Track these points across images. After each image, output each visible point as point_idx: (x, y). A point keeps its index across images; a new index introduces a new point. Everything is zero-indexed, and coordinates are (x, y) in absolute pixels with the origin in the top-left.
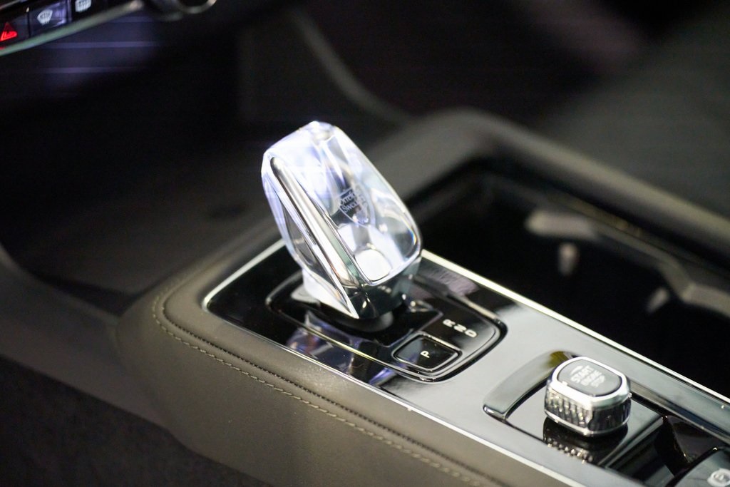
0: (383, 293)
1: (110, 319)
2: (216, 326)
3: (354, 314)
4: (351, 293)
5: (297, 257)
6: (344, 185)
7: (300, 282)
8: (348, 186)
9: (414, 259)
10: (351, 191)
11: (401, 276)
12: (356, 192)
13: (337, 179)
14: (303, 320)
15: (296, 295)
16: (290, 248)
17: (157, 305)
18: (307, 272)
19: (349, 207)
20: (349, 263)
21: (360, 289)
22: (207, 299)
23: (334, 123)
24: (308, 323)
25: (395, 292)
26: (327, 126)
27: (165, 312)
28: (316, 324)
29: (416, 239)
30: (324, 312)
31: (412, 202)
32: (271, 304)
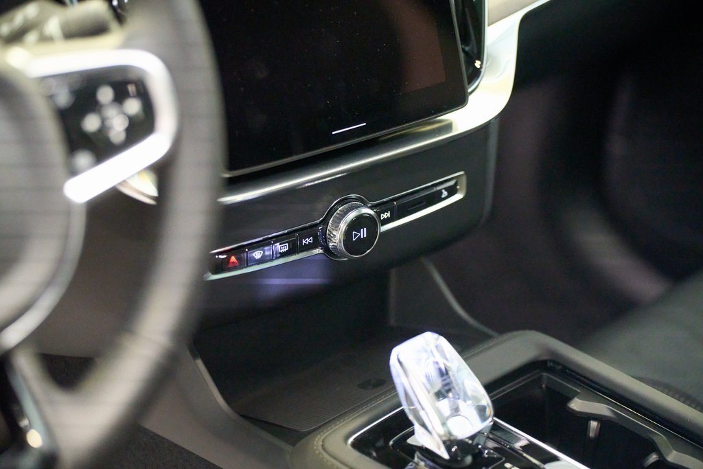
0: (467, 443)
1: (288, 448)
2: (354, 457)
3: (446, 456)
4: (444, 442)
5: (411, 417)
6: (444, 373)
7: (412, 433)
8: (447, 373)
9: (489, 423)
10: (449, 377)
11: (480, 433)
12: (452, 378)
13: (440, 370)
14: (413, 458)
15: (410, 441)
16: (407, 411)
17: (317, 441)
18: (417, 427)
19: (447, 388)
20: (444, 424)
21: (450, 440)
22: (351, 440)
23: (441, 334)
24: (416, 459)
25: (474, 443)
26: (436, 335)
27: (323, 446)
28: (422, 460)
29: (490, 411)
30: (427, 453)
31: (489, 388)
32: (393, 445)
